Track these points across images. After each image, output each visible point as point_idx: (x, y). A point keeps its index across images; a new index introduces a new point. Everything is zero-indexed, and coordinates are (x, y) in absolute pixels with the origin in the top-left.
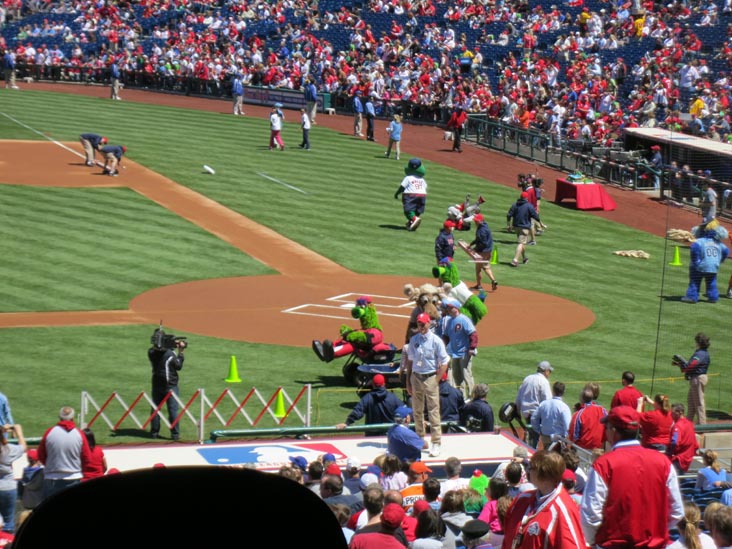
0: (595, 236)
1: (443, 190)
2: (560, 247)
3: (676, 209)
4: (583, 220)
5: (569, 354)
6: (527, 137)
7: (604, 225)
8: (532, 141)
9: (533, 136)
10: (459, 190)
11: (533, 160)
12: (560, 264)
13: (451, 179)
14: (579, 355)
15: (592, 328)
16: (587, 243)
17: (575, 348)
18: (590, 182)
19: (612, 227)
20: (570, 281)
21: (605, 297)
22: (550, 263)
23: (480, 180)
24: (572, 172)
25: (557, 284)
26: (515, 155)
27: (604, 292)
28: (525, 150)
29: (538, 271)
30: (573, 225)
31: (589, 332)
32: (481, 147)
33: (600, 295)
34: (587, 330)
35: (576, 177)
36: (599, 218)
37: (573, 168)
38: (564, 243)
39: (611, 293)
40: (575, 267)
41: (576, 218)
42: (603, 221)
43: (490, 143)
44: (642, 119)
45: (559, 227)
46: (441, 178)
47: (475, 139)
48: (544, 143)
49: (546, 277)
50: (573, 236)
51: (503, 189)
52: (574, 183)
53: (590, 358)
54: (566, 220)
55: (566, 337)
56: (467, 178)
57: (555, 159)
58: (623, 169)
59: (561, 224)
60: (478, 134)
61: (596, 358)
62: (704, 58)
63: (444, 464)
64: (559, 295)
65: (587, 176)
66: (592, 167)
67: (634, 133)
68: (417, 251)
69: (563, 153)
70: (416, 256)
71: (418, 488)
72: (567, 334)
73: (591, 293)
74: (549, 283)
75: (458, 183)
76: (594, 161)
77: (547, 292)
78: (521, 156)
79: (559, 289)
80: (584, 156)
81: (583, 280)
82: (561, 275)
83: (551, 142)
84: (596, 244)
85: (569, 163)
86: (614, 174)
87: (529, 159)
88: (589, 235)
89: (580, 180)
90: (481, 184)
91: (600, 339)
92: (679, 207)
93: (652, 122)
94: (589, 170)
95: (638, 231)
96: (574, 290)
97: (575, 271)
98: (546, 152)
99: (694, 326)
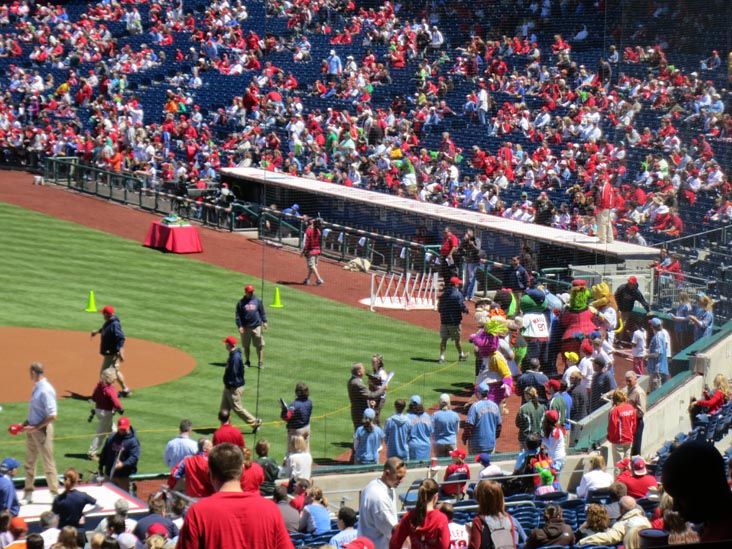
0: (193, 280)
1: (33, 236)
2: (157, 292)
3: (274, 250)
4: (179, 263)
5: (170, 401)
6: (120, 179)
7: (202, 268)
8: (124, 183)
9: (127, 179)
10: (51, 236)
11: (127, 204)
12: (158, 309)
13: (43, 225)
14: (180, 402)
15: (193, 374)
16: (184, 287)
17: (178, 395)
18: (187, 225)
19: (210, 270)
20: (169, 326)
21: (205, 341)
22: (148, 308)
23: (73, 225)
24: (167, 214)
25: (156, 330)
26: (108, 198)
27: (204, 336)
28: (119, 192)
29: (135, 316)
30: (170, 269)
31: (191, 378)
32: (72, 191)
33: (201, 340)
34: (188, 375)
35: (171, 220)
36: (197, 261)
37: (168, 210)
38: (162, 288)
39: (211, 337)
40: (174, 312)
41: (173, 262)
42: (200, 264)
43: (82, 187)
44: (238, 158)
45: (155, 271)
46: (33, 225)
47: (66, 183)
48: (138, 186)
49: (143, 323)
50: (171, 281)
51: (96, 234)
52: (170, 226)
53: (192, 404)
54: (164, 264)
55: (167, 384)
56: (59, 223)
57: (149, 202)
58: (219, 210)
59: (158, 268)
60: (69, 177)
61: (199, 404)
62: (299, 96)
63: (38, 519)
64: (157, 341)
65: (183, 218)
66: (188, 209)
67: (229, 174)
68: (10, 300)
69: (157, 195)
70: (8, 305)
71: (21, 545)
72: (168, 381)
73: (191, 338)
74: (148, 329)
75: (49, 229)
76: (189, 203)
77: (146, 338)
78: (113, 200)
79: (157, 335)
80: (179, 198)
81: (182, 325)
82: (159, 320)
83: (144, 185)
84: (194, 288)
85: (165, 205)
86: (210, 216)
87: (122, 202)
88: (187, 279)
89: (176, 223)
90: (73, 229)
91: (201, 385)
92: (278, 247)
93: (248, 161)
94: (184, 212)
95: (238, 274)
96: (172, 336)
97: (173, 316)
98: (140, 195)
99: (297, 368)
